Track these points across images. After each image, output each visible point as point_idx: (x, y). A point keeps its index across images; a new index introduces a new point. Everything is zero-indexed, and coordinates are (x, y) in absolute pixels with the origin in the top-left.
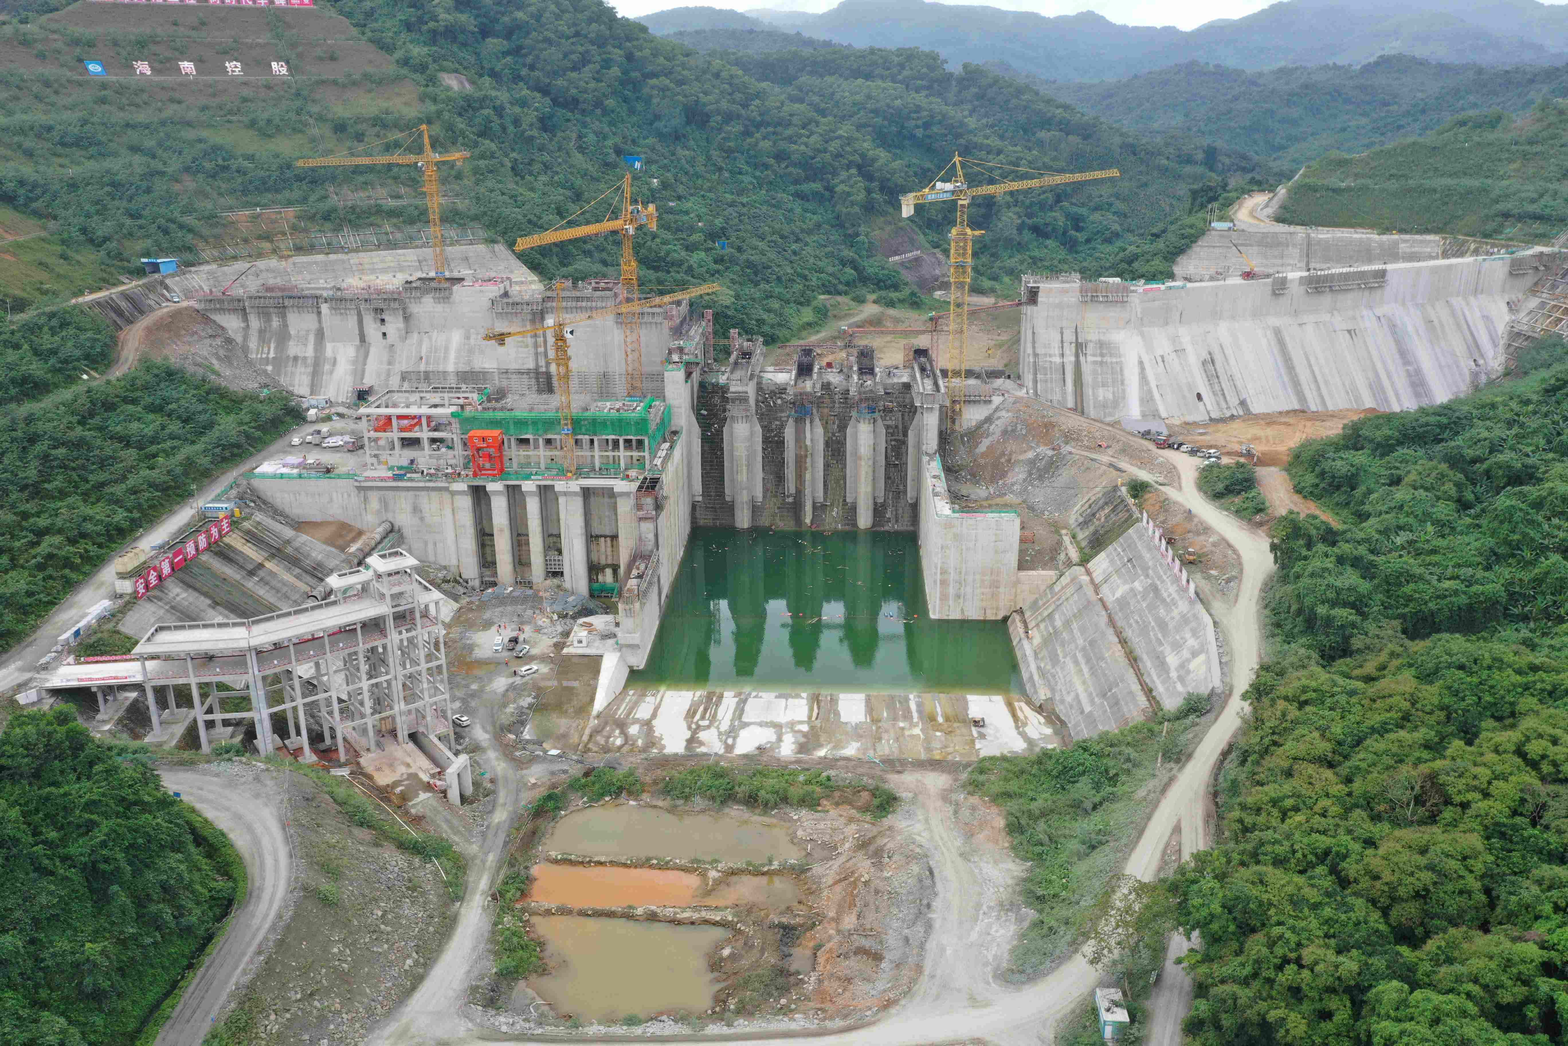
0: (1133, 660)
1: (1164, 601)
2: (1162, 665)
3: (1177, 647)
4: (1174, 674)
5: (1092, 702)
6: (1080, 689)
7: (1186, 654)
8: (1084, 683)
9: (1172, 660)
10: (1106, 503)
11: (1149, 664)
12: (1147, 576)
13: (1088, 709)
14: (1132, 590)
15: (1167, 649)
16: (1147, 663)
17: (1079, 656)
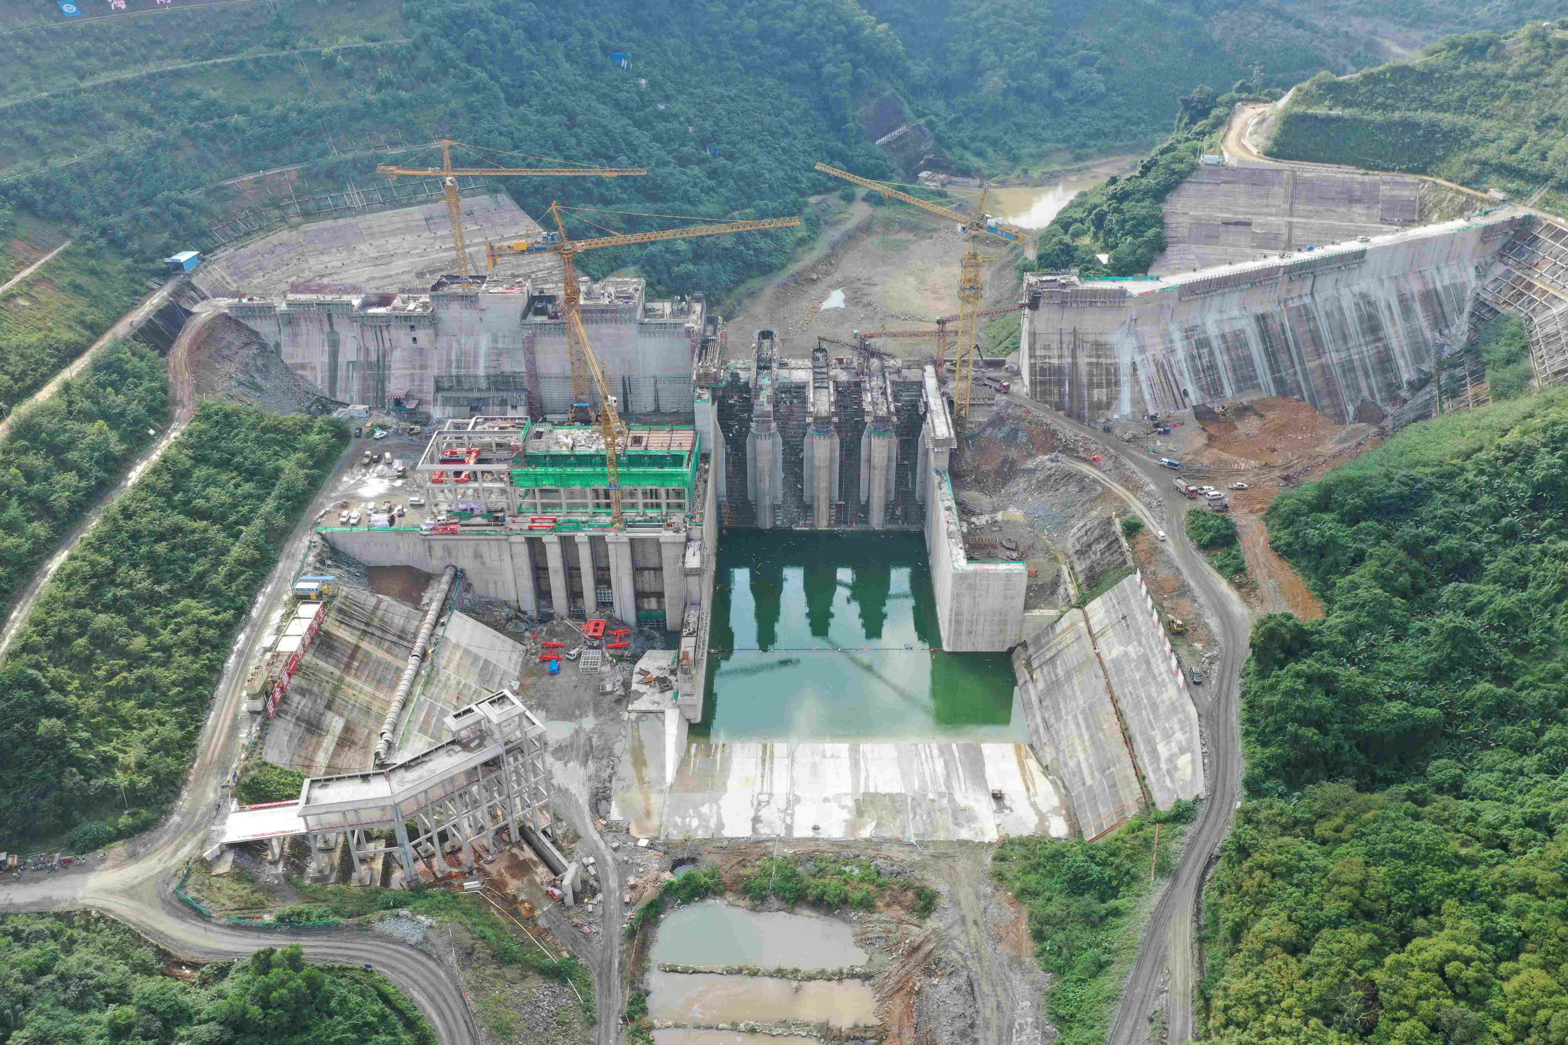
0: (1128, 741)
1: (1155, 678)
2: (1154, 753)
3: (1168, 736)
4: (1164, 766)
5: (1093, 777)
6: (1082, 757)
7: (1175, 748)
8: (1085, 750)
9: (1162, 749)
10: (1102, 536)
11: (1142, 747)
12: (1140, 643)
13: (1089, 782)
14: (1126, 654)
15: (1158, 735)
16: (1141, 747)
17: (1080, 718)
